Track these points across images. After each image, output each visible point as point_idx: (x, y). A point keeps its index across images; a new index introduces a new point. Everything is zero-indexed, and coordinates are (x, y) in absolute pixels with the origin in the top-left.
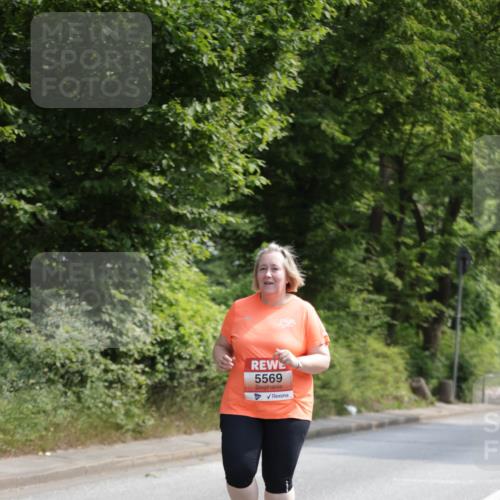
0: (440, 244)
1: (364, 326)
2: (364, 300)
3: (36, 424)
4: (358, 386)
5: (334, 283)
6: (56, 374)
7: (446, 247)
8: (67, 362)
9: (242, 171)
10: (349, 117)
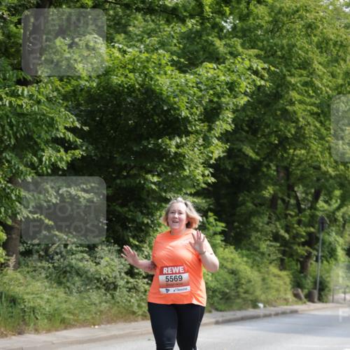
0: (310, 215)
1: (268, 260)
2: (268, 245)
3: (90, 311)
4: (264, 293)
5: (251, 235)
6: (101, 284)
7: (313, 216)
8: (107, 277)
9: (202, 175)
10: (260, 145)
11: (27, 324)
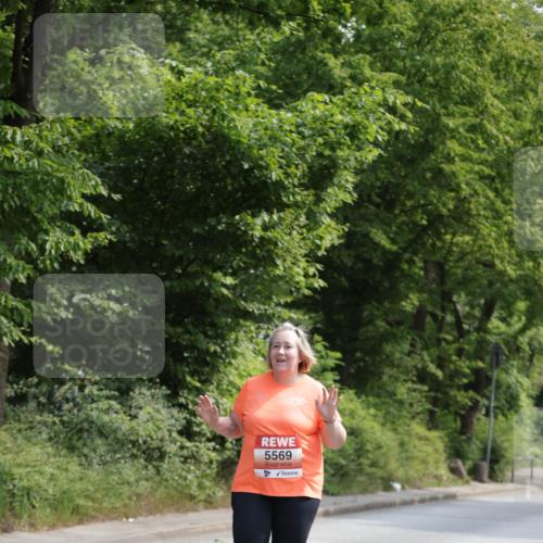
0: (476, 340)
1: (409, 412)
2: (409, 389)
3: (121, 494)
4: (403, 466)
5: (383, 373)
6: (138, 450)
7: (482, 343)
8: (149, 439)
9: (303, 274)
10: (398, 227)
11: (17, 516)
